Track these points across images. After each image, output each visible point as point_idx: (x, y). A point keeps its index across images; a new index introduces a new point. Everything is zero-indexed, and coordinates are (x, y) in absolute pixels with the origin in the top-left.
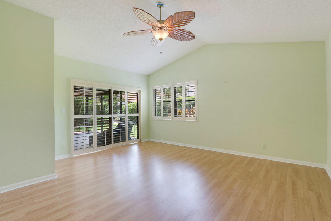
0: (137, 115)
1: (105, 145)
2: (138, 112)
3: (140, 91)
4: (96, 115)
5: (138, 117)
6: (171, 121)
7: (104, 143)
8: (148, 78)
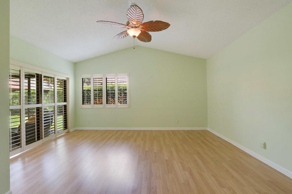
0: (65, 103)
1: (35, 141)
2: (65, 101)
3: (68, 79)
4: (24, 105)
5: (65, 106)
6: (103, 108)
7: (35, 139)
8: (76, 65)
